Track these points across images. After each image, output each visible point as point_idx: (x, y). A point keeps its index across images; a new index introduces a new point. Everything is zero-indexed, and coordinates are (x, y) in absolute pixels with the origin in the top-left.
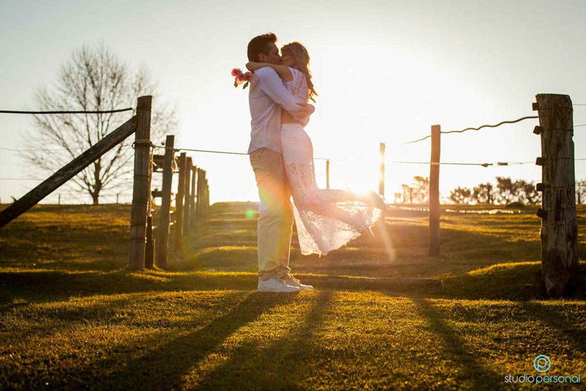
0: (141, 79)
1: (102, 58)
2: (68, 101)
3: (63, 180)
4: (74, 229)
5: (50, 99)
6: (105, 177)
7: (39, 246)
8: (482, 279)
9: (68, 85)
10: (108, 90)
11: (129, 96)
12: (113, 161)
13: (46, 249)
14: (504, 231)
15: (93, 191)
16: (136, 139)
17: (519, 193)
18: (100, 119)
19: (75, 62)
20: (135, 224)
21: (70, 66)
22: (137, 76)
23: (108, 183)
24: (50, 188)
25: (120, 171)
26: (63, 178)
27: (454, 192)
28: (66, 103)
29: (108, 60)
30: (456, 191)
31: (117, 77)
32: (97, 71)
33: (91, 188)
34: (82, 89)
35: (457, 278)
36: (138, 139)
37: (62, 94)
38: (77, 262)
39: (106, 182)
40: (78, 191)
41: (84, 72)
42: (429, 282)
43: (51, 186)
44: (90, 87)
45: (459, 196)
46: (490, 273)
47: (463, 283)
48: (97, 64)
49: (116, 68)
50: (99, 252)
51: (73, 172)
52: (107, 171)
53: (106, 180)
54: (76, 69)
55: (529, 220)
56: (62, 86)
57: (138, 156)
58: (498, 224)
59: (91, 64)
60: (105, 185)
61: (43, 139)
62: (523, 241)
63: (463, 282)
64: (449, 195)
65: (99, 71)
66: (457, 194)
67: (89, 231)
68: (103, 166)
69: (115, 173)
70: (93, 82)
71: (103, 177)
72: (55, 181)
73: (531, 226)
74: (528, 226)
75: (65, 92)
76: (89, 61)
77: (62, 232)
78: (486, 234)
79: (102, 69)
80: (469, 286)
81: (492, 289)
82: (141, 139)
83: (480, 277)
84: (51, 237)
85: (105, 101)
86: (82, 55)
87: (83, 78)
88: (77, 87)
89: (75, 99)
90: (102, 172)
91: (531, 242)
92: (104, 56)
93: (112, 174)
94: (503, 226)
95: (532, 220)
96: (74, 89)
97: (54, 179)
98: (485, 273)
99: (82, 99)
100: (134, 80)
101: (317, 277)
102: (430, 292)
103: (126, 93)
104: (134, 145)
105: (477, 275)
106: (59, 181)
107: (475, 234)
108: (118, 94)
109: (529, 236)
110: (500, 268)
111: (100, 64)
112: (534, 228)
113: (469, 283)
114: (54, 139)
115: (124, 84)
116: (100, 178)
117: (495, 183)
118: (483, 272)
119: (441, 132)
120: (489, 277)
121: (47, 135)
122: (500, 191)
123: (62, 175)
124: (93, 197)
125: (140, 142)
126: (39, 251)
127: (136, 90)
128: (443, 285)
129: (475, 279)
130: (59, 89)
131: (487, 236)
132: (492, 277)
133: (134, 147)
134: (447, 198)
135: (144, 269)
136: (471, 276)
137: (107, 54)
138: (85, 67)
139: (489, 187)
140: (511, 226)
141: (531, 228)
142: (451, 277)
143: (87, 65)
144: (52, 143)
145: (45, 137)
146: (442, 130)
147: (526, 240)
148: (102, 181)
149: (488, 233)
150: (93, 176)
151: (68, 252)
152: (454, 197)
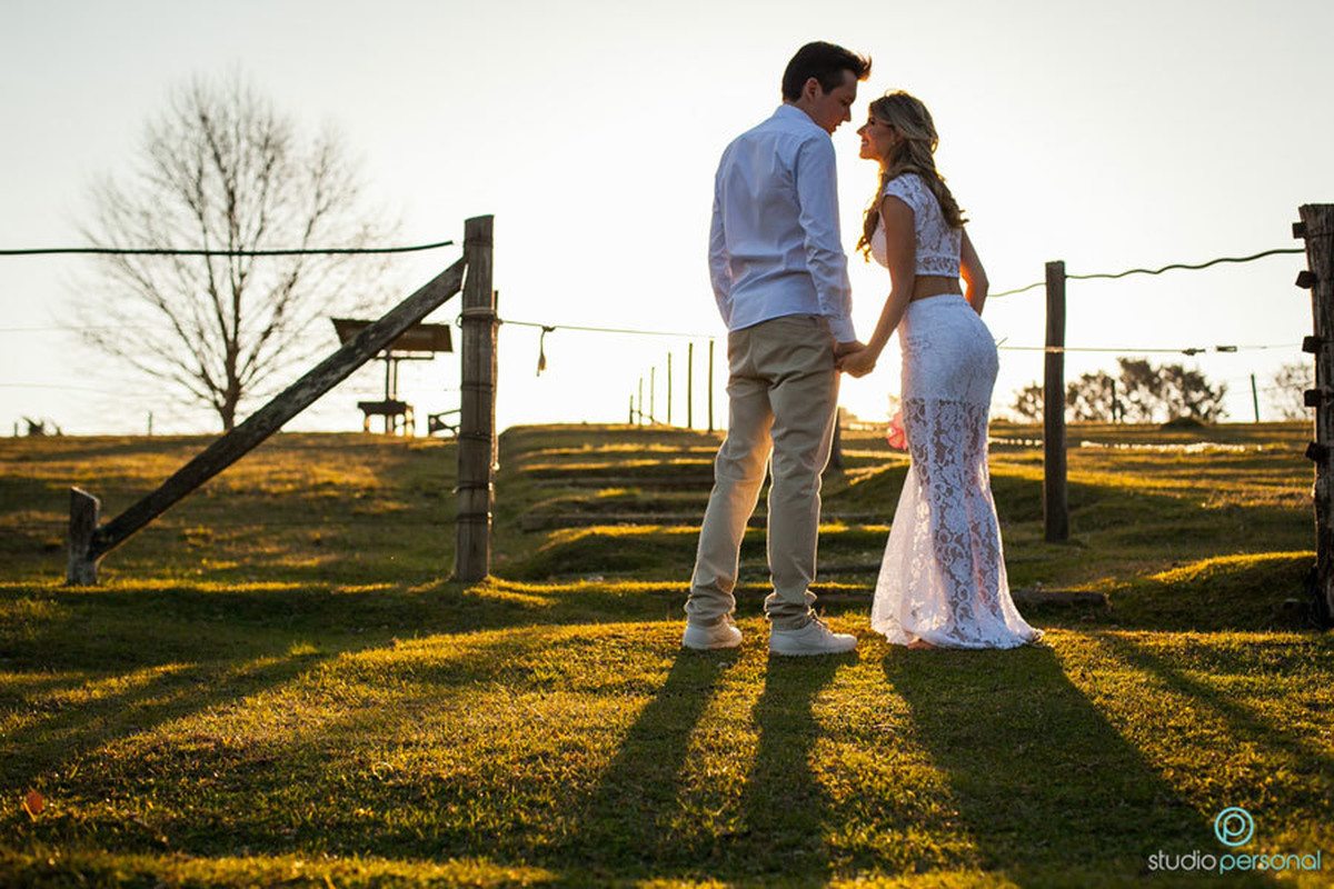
0: (326, 148)
1: (237, 101)
2: (162, 200)
3: (311, 395)
4: (240, 492)
5: (121, 197)
6: (249, 370)
7: (189, 531)
8: (1187, 590)
9: (163, 166)
10: (252, 174)
11: (300, 187)
12: (266, 334)
13: (205, 537)
14: (1185, 484)
15: (222, 402)
16: (463, 308)
17: (1168, 391)
18: (235, 239)
19: (177, 111)
20: (466, 485)
21: (165, 121)
22: (316, 142)
23: (256, 383)
24: (287, 413)
25: (283, 356)
26: (314, 391)
27: (1023, 394)
28: (158, 204)
29: (252, 110)
30: (1027, 391)
31: (271, 146)
32: (226, 133)
33: (219, 397)
34: (194, 173)
35: (1134, 588)
36: (469, 306)
37: (148, 184)
38: (287, 566)
39: (251, 383)
40: (188, 404)
41: (198, 134)
42: (1080, 598)
43: (289, 408)
44: (210, 167)
45: (1034, 402)
46: (1205, 578)
47: (1149, 599)
48: (226, 115)
49: (270, 124)
50: (318, 543)
51: (334, 377)
52: (253, 358)
53: (251, 377)
54: (179, 129)
55: (1223, 459)
56: (151, 167)
57: (470, 342)
58: (1162, 467)
59: (211, 116)
60: (250, 389)
61: (108, 287)
62: (1238, 506)
63: (1150, 596)
64: (1015, 401)
65: (232, 131)
66: (1030, 398)
67: (276, 496)
68: (246, 346)
69: (272, 360)
70: (217, 157)
71: (243, 372)
72: (297, 397)
73: (1234, 471)
74: (1227, 471)
75: (155, 181)
76: (207, 109)
77: (217, 499)
78: (1152, 492)
79: (237, 127)
80: (1161, 604)
81: (1213, 609)
82: (476, 306)
83: (1183, 586)
84: (202, 510)
85: (246, 199)
86: (193, 97)
87: (196, 149)
88: (184, 168)
89: (178, 196)
90: (242, 359)
91: (1253, 508)
92: (243, 99)
93: (265, 364)
94: (1175, 473)
95: (1231, 459)
96: (176, 173)
97: (296, 394)
98: (1192, 577)
99: (194, 195)
100: (310, 150)
101: (849, 590)
102: (1084, 617)
103: (292, 182)
104: (460, 319)
105: (1176, 582)
106: (307, 397)
107: (1129, 492)
108: (273, 183)
109: (1244, 495)
110: (1223, 566)
111: (233, 116)
112: (1243, 476)
113: (1161, 598)
114: (134, 288)
115: (289, 161)
116: (238, 373)
117: (1116, 372)
118: (1188, 575)
119: (1066, 277)
120: (1203, 585)
121: (116, 277)
122: (1126, 391)
123: (313, 385)
124: (223, 415)
125: (475, 313)
126: (191, 540)
127: (315, 175)
128: (1108, 602)
129: (1171, 589)
130: (142, 175)
131: (1154, 496)
132: (1209, 586)
133: (459, 323)
134: (1009, 406)
135: (490, 577)
136: (1163, 583)
137: (249, 96)
138: (198, 123)
139: (1107, 382)
140: (1192, 472)
141: (1239, 476)
142: (1119, 587)
143: (204, 119)
144: (126, 296)
145: (113, 282)
146: (1067, 272)
147: (1243, 504)
148: (242, 381)
149: (1156, 489)
150: (222, 369)
151: (255, 543)
152: (1024, 405)
